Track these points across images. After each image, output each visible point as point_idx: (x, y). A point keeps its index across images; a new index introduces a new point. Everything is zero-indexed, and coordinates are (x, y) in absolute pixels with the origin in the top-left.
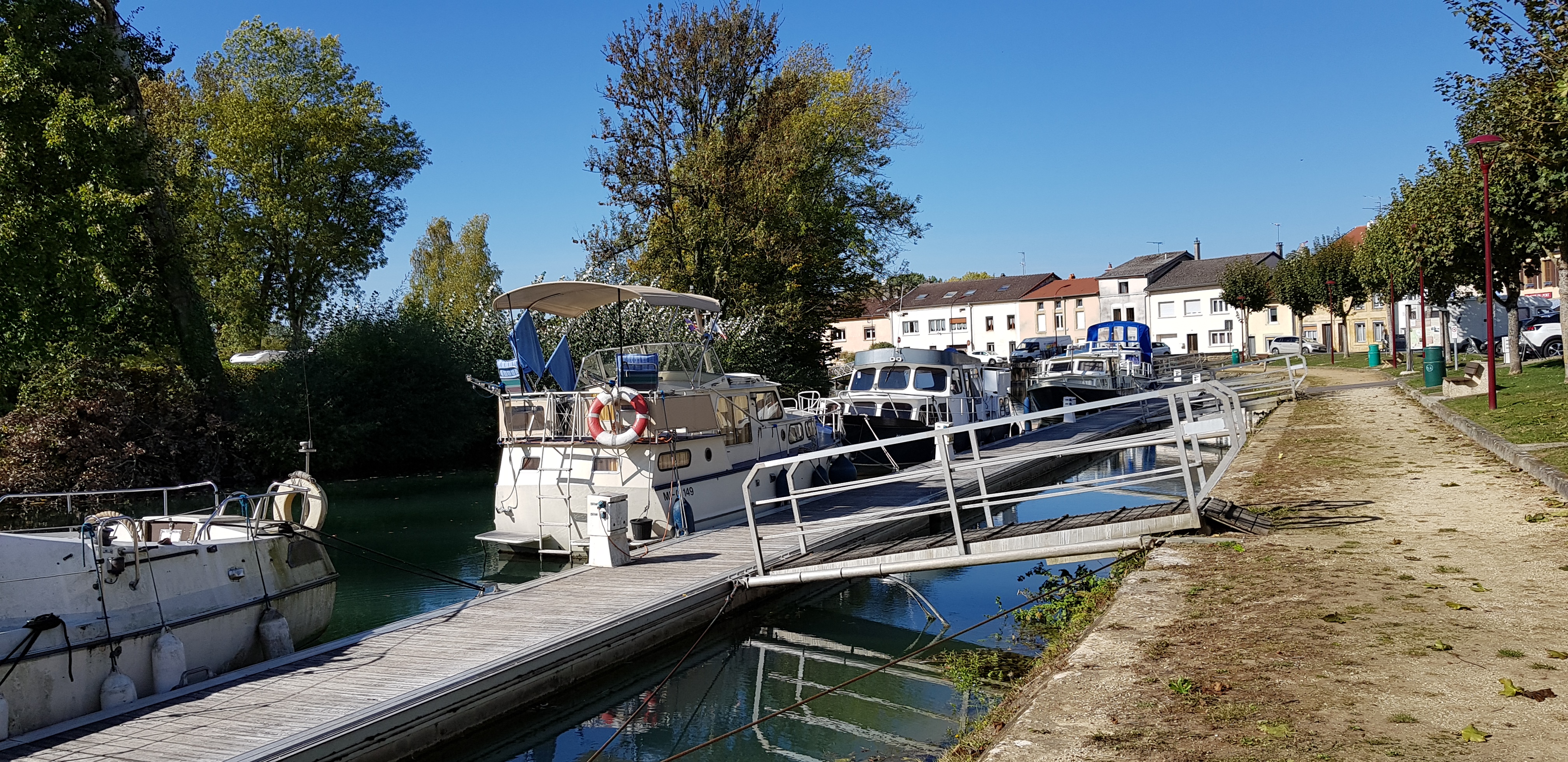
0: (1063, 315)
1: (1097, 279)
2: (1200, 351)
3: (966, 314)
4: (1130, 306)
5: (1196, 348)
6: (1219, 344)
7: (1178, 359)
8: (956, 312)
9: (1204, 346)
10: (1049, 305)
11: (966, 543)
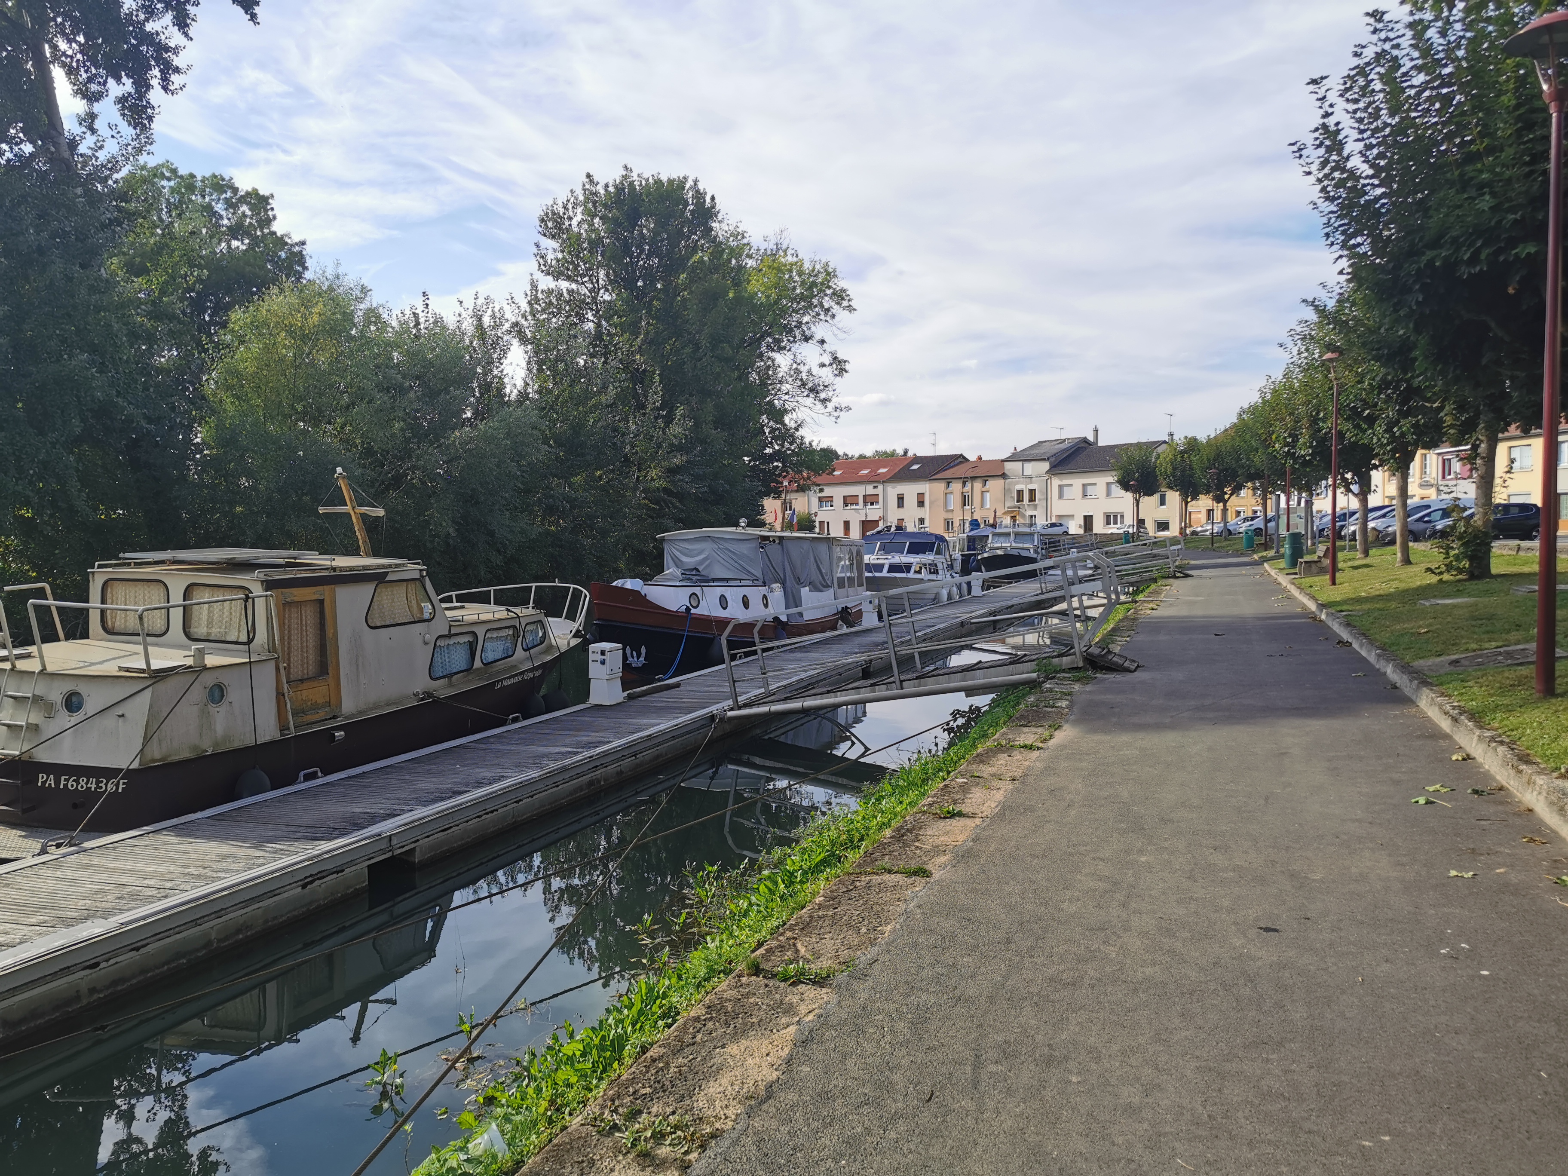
0: (970, 494)
1: (1003, 461)
2: (1095, 531)
3: (880, 490)
4: (1031, 487)
5: (1091, 530)
6: (1112, 525)
7: (1074, 538)
8: (870, 490)
9: (1099, 527)
10: (956, 487)
11: (901, 682)
